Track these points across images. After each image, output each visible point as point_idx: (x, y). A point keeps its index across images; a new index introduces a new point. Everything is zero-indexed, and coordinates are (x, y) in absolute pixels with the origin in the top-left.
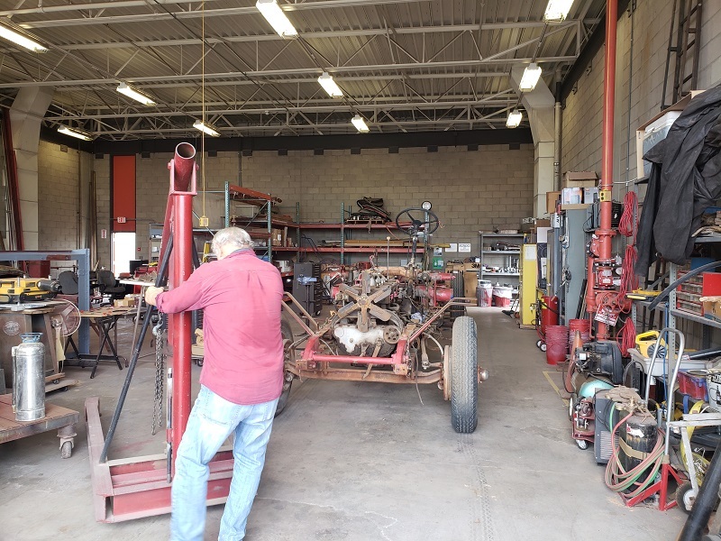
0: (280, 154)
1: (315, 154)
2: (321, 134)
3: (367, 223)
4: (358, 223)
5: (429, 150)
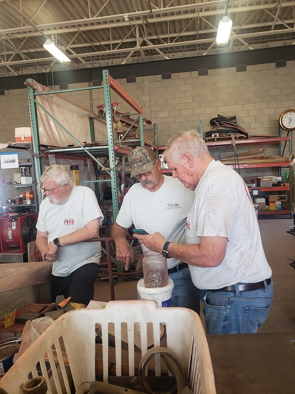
0: (128, 81)
1: (163, 78)
2: (168, 58)
3: (228, 139)
4: (218, 140)
5: (277, 66)
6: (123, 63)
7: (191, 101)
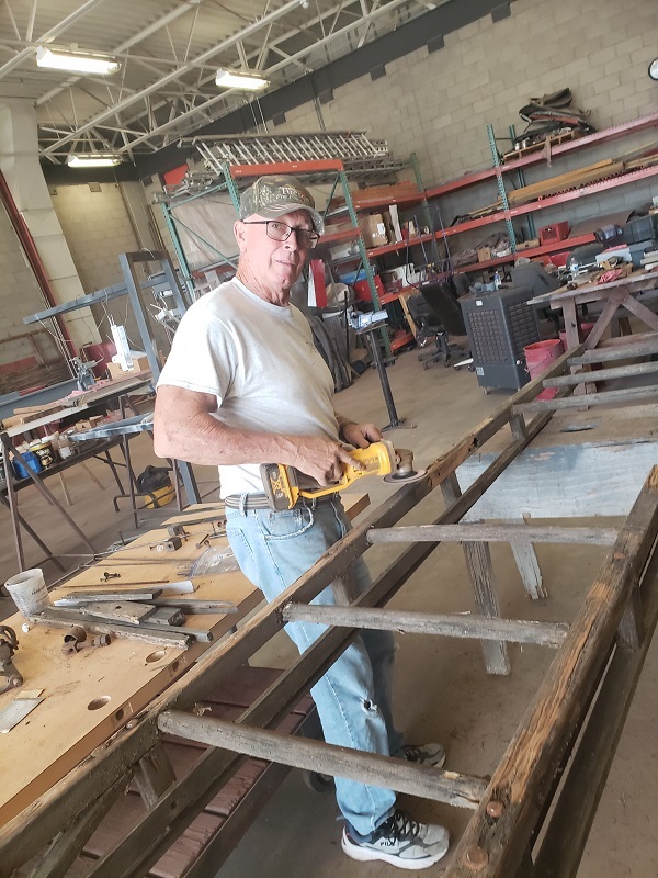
0: (375, 77)
1: (431, 50)
3: (541, 148)
4: (525, 153)
6: (360, 45)
7: (486, 81)
